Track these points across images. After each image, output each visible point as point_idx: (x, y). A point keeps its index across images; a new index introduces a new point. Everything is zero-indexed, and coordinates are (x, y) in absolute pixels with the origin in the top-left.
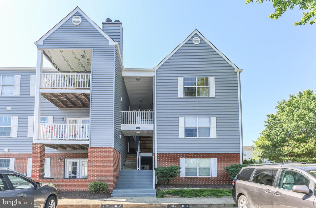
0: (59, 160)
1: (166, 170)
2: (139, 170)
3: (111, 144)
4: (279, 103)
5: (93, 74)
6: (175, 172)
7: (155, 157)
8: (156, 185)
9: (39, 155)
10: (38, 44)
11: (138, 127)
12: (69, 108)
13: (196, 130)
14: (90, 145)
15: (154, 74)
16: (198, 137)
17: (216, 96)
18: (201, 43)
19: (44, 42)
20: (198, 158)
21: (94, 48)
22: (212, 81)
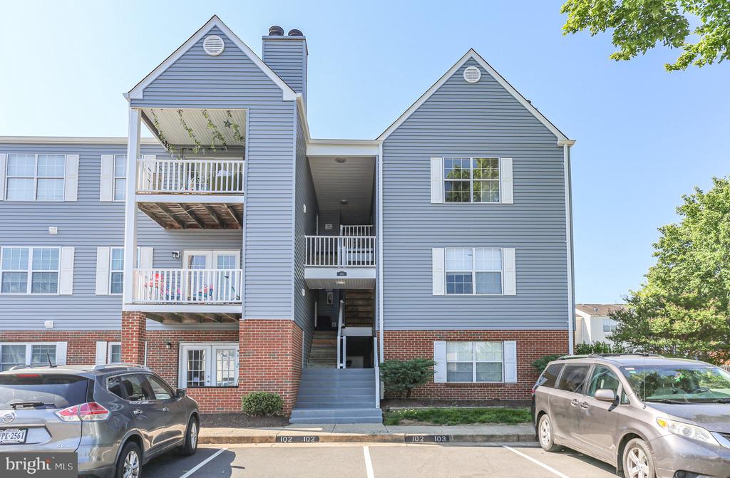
0: (168, 347)
1: (404, 367)
2: (341, 367)
3: (288, 313)
4: (686, 199)
5: (250, 162)
6: (422, 373)
7: (378, 339)
8: (381, 401)
9: (135, 337)
10: (132, 98)
11: (342, 270)
12: (187, 230)
13: (469, 277)
14: (243, 315)
15: (377, 152)
16: (474, 294)
17: (516, 201)
18: (482, 80)
19: (145, 94)
20: (474, 340)
21: (251, 107)
22: (506, 166)
